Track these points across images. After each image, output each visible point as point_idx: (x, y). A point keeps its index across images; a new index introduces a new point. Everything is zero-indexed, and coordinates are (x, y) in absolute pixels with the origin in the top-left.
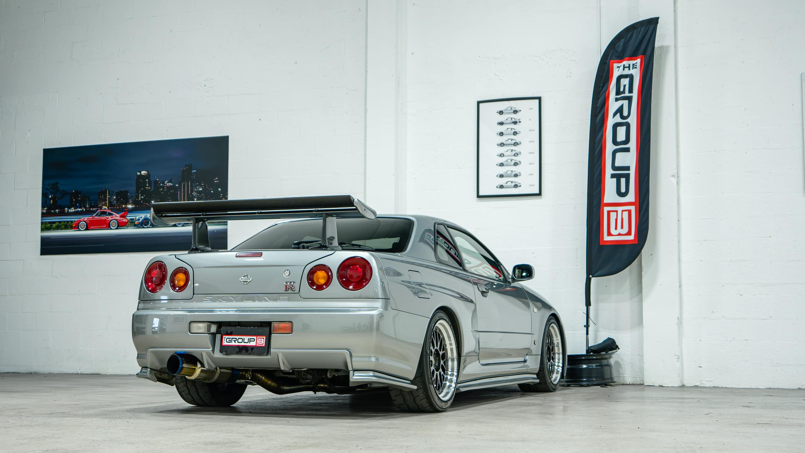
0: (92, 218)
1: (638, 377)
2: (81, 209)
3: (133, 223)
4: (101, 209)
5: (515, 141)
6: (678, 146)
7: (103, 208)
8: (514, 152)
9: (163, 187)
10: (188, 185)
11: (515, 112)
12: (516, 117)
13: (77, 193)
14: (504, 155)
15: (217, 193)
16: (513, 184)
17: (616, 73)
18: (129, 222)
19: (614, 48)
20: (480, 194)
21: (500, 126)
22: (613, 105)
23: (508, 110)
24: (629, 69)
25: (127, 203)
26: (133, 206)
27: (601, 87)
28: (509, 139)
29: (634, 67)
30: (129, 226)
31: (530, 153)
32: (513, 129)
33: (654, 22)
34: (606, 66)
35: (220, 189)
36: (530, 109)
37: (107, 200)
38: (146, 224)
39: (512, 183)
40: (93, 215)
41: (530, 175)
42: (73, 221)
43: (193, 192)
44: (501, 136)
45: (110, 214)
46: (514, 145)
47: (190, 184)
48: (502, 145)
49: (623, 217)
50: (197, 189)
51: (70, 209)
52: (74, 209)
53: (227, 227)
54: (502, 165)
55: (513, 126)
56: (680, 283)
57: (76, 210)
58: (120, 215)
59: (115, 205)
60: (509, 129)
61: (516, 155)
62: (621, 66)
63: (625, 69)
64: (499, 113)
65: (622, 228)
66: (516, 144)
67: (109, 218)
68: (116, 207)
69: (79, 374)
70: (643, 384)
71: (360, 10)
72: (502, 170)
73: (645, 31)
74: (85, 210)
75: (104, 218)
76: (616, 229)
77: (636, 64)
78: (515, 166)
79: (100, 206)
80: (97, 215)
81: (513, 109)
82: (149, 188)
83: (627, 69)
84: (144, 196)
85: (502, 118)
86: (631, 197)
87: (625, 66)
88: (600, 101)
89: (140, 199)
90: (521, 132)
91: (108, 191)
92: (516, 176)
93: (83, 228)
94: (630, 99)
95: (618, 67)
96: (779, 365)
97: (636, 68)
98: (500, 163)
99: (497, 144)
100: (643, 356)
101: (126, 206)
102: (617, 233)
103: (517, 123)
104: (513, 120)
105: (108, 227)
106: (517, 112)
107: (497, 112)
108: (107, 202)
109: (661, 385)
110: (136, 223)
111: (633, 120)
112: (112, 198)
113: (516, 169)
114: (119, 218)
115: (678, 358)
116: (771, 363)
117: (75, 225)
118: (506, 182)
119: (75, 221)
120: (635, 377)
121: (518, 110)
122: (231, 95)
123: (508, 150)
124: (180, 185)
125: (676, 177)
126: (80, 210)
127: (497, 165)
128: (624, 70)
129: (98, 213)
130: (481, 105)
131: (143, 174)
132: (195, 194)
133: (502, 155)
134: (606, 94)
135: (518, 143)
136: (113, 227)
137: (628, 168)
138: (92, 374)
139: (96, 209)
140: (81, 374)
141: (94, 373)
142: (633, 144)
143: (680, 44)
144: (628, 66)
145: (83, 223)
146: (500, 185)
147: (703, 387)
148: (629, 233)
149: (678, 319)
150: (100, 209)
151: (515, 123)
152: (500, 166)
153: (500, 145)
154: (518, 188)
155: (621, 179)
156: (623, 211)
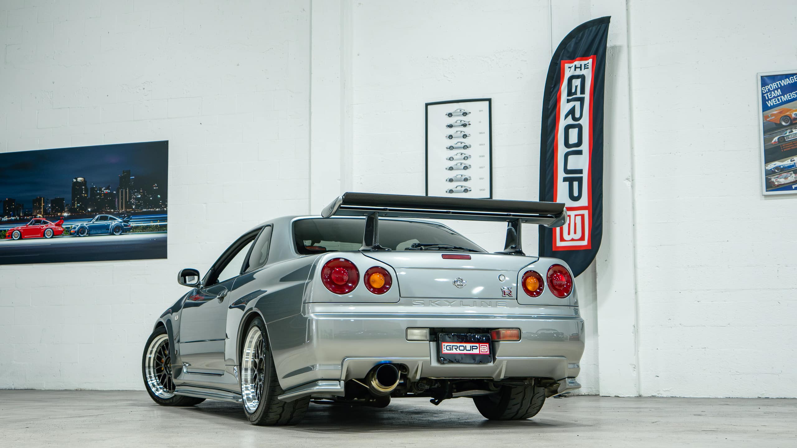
0: (26, 226)
1: (593, 387)
2: (15, 218)
3: (69, 231)
4: (36, 218)
5: (465, 144)
6: (633, 148)
7: (37, 217)
8: (463, 156)
9: (100, 194)
10: (126, 192)
11: (465, 114)
12: (465, 119)
13: (11, 201)
14: (453, 159)
15: (156, 200)
16: (463, 189)
17: (568, 73)
18: (65, 231)
19: (565, 48)
21: (449, 129)
22: (565, 107)
23: (458, 112)
24: (581, 70)
25: (62, 211)
26: (69, 214)
27: (552, 88)
28: (458, 142)
29: (586, 67)
30: (65, 234)
31: (480, 156)
32: (462, 132)
33: (605, 21)
34: (558, 67)
35: (159, 196)
36: (480, 111)
37: (41, 208)
38: (82, 232)
39: (462, 187)
40: (28, 223)
41: (481, 179)
42: (7, 230)
43: (131, 199)
44: (450, 139)
45: (45, 223)
46: (463, 148)
47: (128, 191)
48: (451, 148)
49: (576, 222)
50: (135, 196)
51: (3, 217)
52: (8, 217)
53: (167, 235)
54: (451, 169)
55: (462, 129)
56: (636, 289)
57: (10, 218)
58: (55, 223)
59: (50, 212)
60: (458, 132)
61: (466, 158)
62: (573, 66)
63: (577, 69)
64: (448, 116)
65: (575, 233)
66: (465, 147)
67: (43, 227)
68: (51, 216)
69: (12, 389)
70: (599, 395)
71: (304, 10)
72: (452, 174)
73: (597, 31)
74: (19, 218)
75: (39, 227)
76: (569, 234)
77: (587, 65)
78: (465, 169)
79: (34, 214)
80: (31, 224)
81: (463, 111)
82: (86, 195)
83: (578, 70)
84: (81, 203)
85: (451, 121)
86: (584, 201)
87: (577, 66)
88: (551, 103)
89: (76, 207)
90: (471, 134)
91: (42, 198)
92: (466, 180)
93: (17, 237)
94: (581, 100)
95: (569, 68)
96: (738, 373)
97: (588, 68)
98: (449, 167)
99: (446, 148)
100: (598, 366)
101: (62, 214)
102: (570, 238)
103: (467, 126)
104: (463, 123)
105: (43, 236)
106: (467, 114)
107: (446, 115)
108: (42, 210)
109: (617, 395)
110: (72, 232)
111: (585, 122)
112: (47, 206)
113: (466, 173)
114: (54, 227)
115: (634, 368)
116: (730, 371)
117: (8, 235)
118: (456, 187)
119: (8, 230)
120: (591, 388)
121: (467, 113)
122: (171, 98)
123: (457, 153)
124: (118, 192)
125: (631, 180)
126: (13, 218)
127: (446, 169)
128: (575, 70)
129: (32, 221)
130: (429, 107)
131: (79, 181)
132: (134, 201)
133: (451, 159)
134: (557, 95)
135: (468, 146)
136: (49, 236)
137: (580, 171)
138: (26, 389)
139: (30, 218)
140: (14, 389)
141: (28, 388)
142: (585, 147)
143: (633, 43)
144: (579, 66)
145: (17, 232)
146: (450, 189)
147: (661, 397)
148: (582, 238)
149: (634, 327)
150: (34, 218)
151: (465, 125)
152: (449, 170)
153: (449, 149)
154: (469, 193)
155: (574, 182)
156: (576, 215)
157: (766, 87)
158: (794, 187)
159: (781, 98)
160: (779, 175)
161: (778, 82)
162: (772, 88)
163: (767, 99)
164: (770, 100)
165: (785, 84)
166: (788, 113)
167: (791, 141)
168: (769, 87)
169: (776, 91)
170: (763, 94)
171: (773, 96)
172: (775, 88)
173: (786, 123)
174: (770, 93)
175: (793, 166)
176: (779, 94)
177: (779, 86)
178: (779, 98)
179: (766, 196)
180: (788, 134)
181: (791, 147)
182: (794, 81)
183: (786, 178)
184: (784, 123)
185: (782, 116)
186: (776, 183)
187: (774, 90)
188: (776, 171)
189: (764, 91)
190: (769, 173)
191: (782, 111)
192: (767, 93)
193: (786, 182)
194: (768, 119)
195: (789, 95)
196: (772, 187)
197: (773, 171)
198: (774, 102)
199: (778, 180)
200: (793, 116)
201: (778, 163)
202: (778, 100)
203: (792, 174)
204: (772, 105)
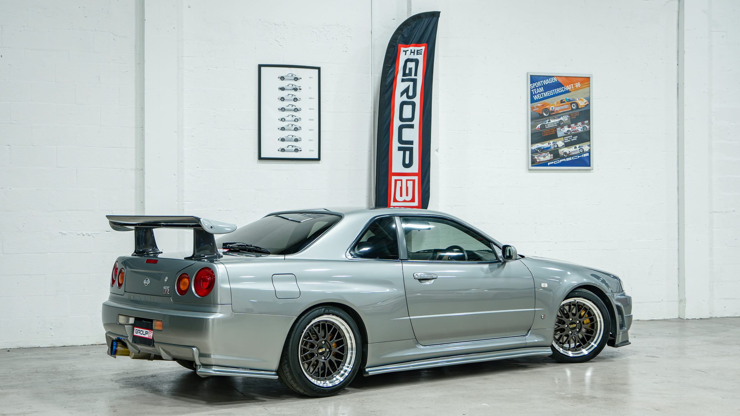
5: (296, 107)
8: (294, 118)
11: (296, 79)
12: (297, 84)
14: (285, 120)
16: (294, 148)
17: (404, 56)
19: (401, 33)
20: (263, 156)
21: (281, 91)
22: (400, 86)
23: (290, 76)
24: (414, 55)
27: (389, 67)
28: (289, 105)
29: (419, 53)
31: (310, 120)
32: (293, 96)
33: (435, 15)
34: (394, 49)
36: (310, 78)
39: (293, 147)
41: (310, 140)
44: (282, 101)
46: (294, 111)
48: (283, 109)
49: (408, 186)
54: (283, 129)
55: (293, 92)
60: (290, 95)
61: (296, 120)
62: (408, 50)
64: (281, 79)
65: (407, 195)
66: (296, 110)
72: (284, 134)
73: (428, 23)
76: (401, 196)
77: (421, 51)
78: (296, 131)
81: (294, 76)
83: (412, 54)
85: (284, 84)
86: (415, 168)
87: (411, 51)
88: (389, 80)
90: (301, 98)
92: (296, 140)
94: (414, 81)
95: (404, 51)
97: (421, 54)
98: (281, 127)
99: (279, 109)
102: (403, 200)
103: (298, 91)
104: (294, 87)
106: (298, 79)
107: (279, 78)
111: (417, 100)
113: (297, 134)
118: (287, 146)
123: (289, 115)
127: (278, 129)
128: (410, 54)
130: (262, 68)
133: (283, 120)
134: (394, 74)
135: (298, 109)
137: (411, 143)
142: (416, 122)
144: (413, 51)
146: (282, 148)
148: (413, 200)
151: (296, 90)
152: (281, 130)
153: (281, 110)
154: (299, 153)
155: (406, 152)
156: (407, 180)
157: (533, 84)
158: (549, 164)
159: (543, 94)
160: (540, 154)
161: (541, 82)
162: (537, 86)
163: (534, 94)
164: (536, 94)
165: (546, 84)
166: (547, 107)
167: (549, 129)
168: (535, 84)
169: (540, 88)
170: (531, 89)
171: (538, 92)
172: (539, 86)
173: (547, 114)
174: (536, 89)
175: (549, 148)
176: (542, 91)
177: (542, 85)
178: (542, 94)
179: (530, 170)
180: (547, 123)
181: (548, 133)
182: (552, 82)
183: (544, 157)
184: (545, 114)
185: (543, 109)
186: (538, 161)
187: (538, 88)
188: (538, 151)
189: (532, 87)
190: (534, 152)
191: (544, 105)
192: (534, 89)
193: (544, 160)
194: (534, 110)
195: (549, 92)
196: (534, 163)
197: (536, 151)
198: (539, 96)
199: (540, 158)
200: (551, 109)
201: (539, 145)
202: (541, 95)
203: (548, 154)
204: (537, 99)
